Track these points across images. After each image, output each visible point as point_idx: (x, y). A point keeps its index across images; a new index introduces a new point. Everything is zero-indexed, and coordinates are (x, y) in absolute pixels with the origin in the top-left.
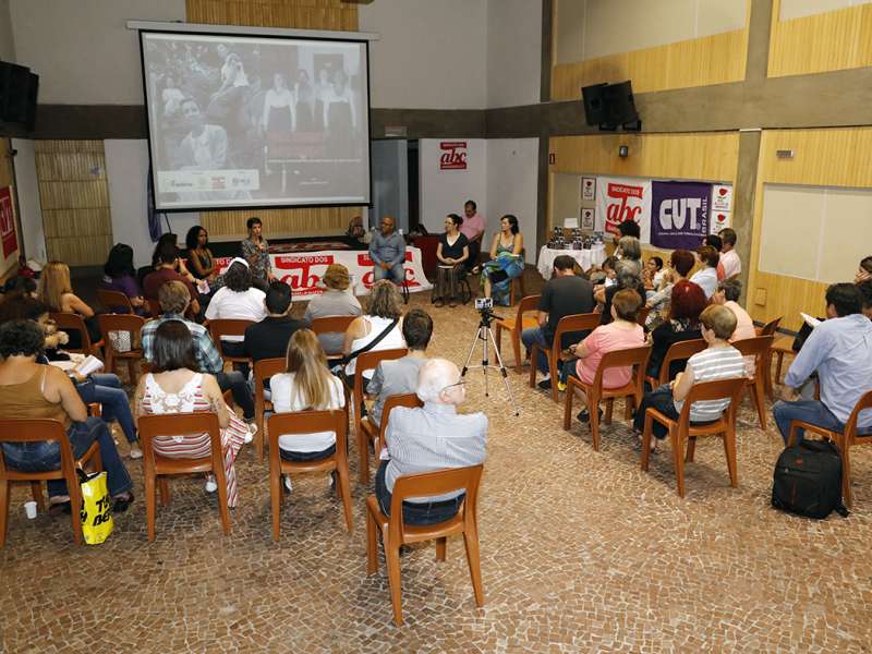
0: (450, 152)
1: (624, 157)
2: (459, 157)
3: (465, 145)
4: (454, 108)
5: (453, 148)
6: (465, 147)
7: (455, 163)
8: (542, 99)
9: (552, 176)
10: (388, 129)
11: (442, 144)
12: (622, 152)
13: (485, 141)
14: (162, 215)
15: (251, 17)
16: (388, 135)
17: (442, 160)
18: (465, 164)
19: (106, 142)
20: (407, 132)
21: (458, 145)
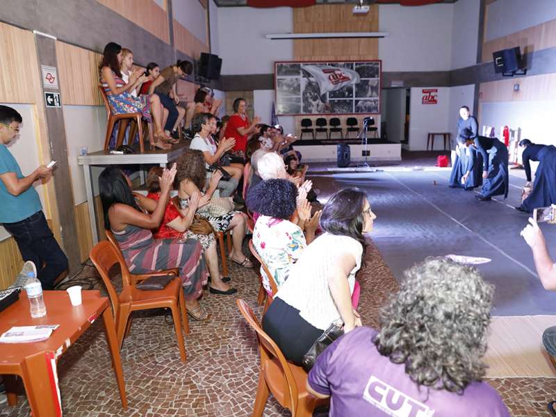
0: (428, 94)
1: (516, 91)
2: (433, 97)
3: (436, 91)
5: (430, 93)
7: (430, 101)
8: (478, 62)
9: (480, 105)
10: (393, 82)
11: (423, 90)
12: (516, 88)
13: (448, 89)
15: (324, 29)
16: (392, 86)
17: (423, 99)
18: (436, 101)
19: (255, 91)
20: (404, 84)
21: (432, 91)
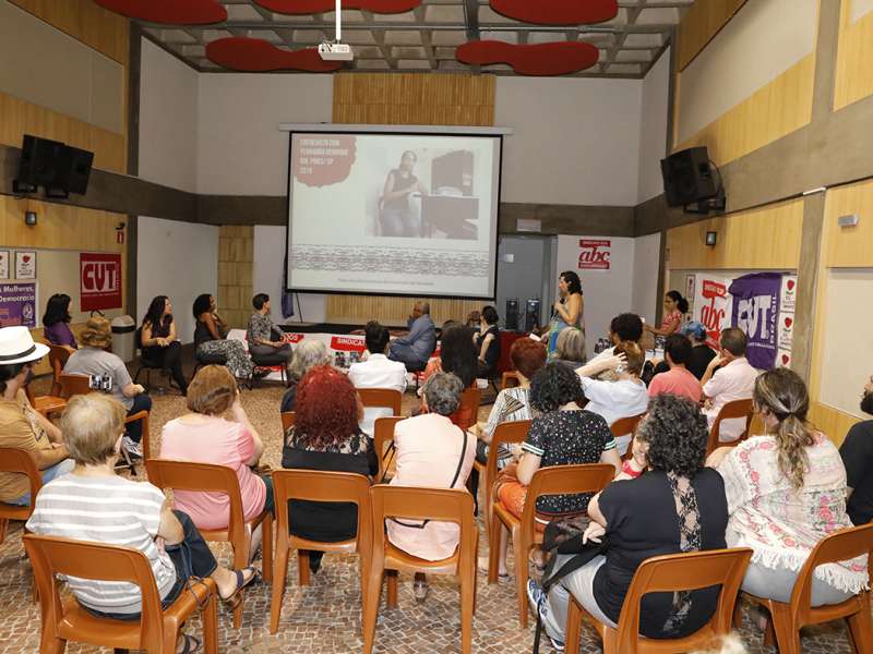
0: (591, 250)
1: (713, 245)
2: (601, 256)
3: (608, 244)
4: (600, 204)
5: (594, 247)
6: (609, 245)
7: (596, 262)
9: (668, 273)
10: (521, 223)
11: (581, 241)
12: (710, 239)
13: (633, 240)
14: (294, 294)
15: (389, 116)
16: (519, 230)
17: (581, 259)
18: (608, 264)
19: (257, 227)
20: (543, 226)
21: (600, 243)
